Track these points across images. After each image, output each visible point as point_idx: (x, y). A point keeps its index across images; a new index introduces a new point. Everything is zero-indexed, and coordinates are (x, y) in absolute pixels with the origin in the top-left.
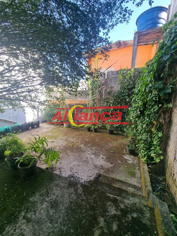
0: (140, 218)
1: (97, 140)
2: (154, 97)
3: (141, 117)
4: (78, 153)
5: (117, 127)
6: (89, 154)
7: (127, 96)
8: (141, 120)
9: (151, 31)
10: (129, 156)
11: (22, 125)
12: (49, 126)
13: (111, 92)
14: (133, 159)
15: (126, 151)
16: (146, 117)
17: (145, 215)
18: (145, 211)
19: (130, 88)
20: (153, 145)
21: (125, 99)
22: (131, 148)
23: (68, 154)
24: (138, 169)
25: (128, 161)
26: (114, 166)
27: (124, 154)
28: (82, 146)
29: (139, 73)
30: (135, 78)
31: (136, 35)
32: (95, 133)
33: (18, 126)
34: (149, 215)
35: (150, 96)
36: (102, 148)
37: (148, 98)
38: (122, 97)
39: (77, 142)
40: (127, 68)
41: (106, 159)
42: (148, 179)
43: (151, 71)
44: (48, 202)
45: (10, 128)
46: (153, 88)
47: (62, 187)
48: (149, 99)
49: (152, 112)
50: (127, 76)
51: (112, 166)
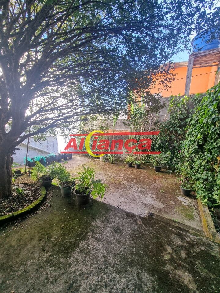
0: (209, 251)
1: (142, 178)
2: (218, 130)
3: (200, 153)
4: (122, 190)
5: (165, 164)
6: (135, 192)
7: (178, 127)
8: (199, 156)
9: (211, 52)
10: (183, 197)
11: (55, 155)
12: (83, 158)
13: (158, 122)
14: (188, 201)
15: (179, 191)
16: (206, 153)
17: (214, 249)
18: (213, 246)
19: (183, 117)
20: (215, 185)
21: (176, 131)
22: (187, 188)
23: (111, 190)
24: (196, 212)
25: (183, 203)
26: (166, 207)
27: (177, 195)
28: (125, 182)
29: (195, 100)
30: (189, 107)
31: (191, 57)
32: (138, 170)
33: (52, 156)
34: (218, 250)
35: (213, 128)
36: (149, 187)
37: (210, 130)
38: (172, 128)
39: (119, 179)
40: (180, 94)
41: (156, 199)
42: (211, 222)
43: (214, 101)
44: (110, 227)
45: (44, 157)
46: (217, 119)
47: (120, 217)
48: (212, 132)
49: (214, 146)
50: (179, 104)
51: (164, 206)
